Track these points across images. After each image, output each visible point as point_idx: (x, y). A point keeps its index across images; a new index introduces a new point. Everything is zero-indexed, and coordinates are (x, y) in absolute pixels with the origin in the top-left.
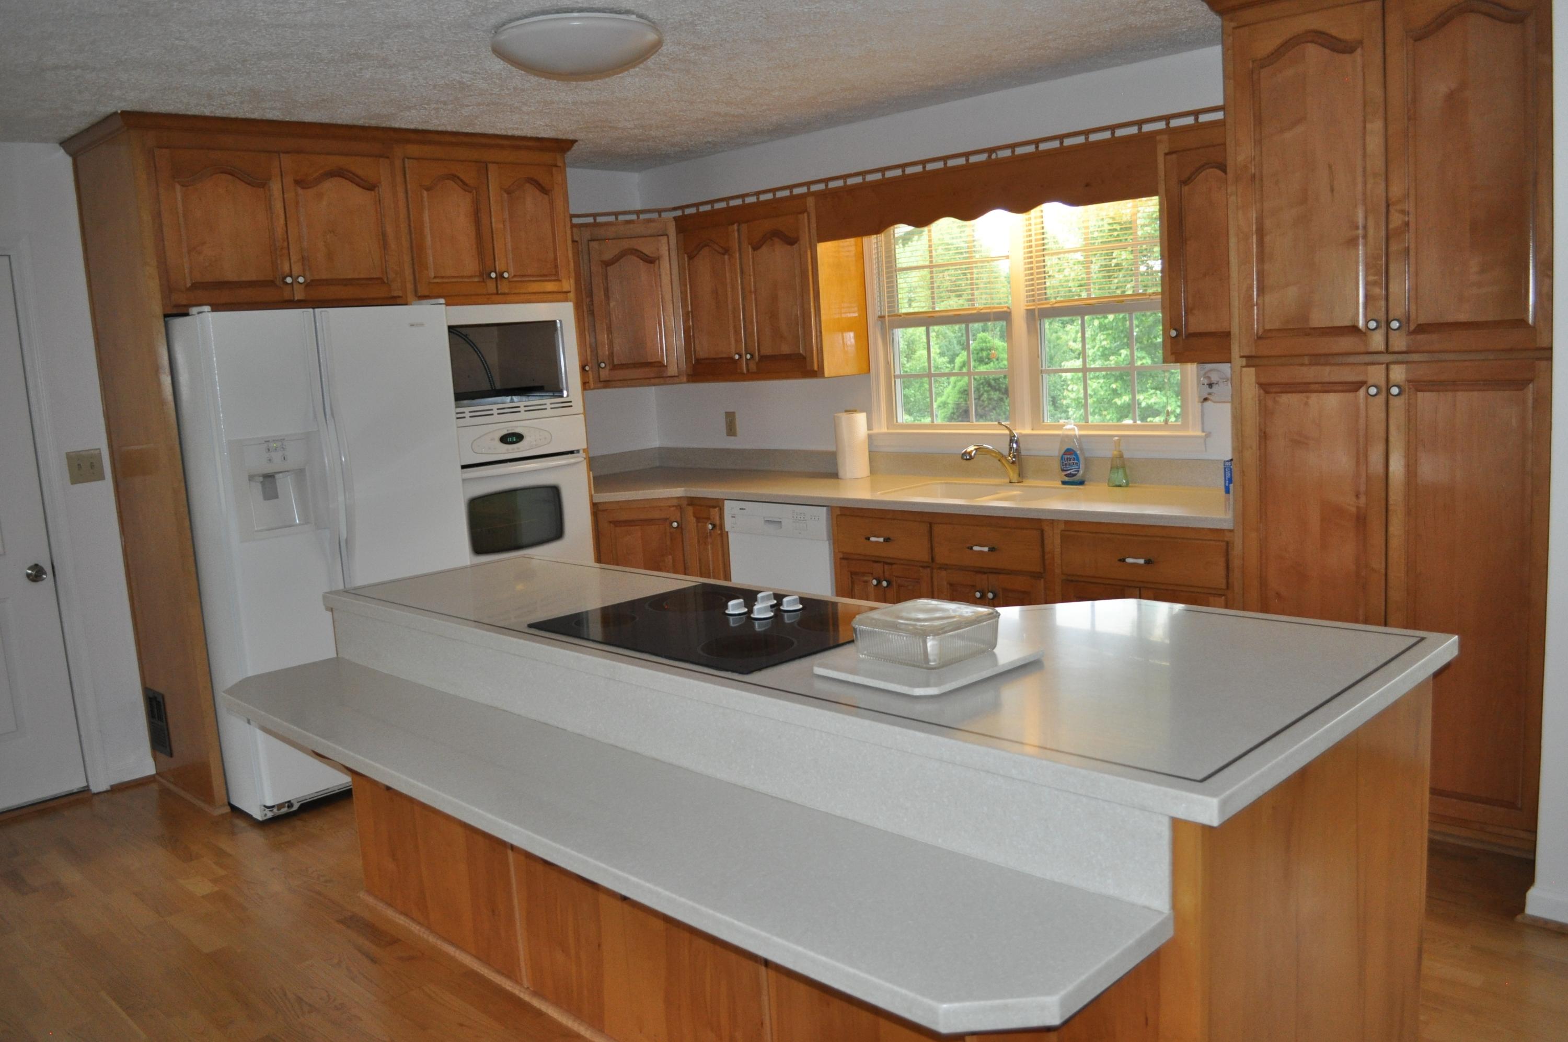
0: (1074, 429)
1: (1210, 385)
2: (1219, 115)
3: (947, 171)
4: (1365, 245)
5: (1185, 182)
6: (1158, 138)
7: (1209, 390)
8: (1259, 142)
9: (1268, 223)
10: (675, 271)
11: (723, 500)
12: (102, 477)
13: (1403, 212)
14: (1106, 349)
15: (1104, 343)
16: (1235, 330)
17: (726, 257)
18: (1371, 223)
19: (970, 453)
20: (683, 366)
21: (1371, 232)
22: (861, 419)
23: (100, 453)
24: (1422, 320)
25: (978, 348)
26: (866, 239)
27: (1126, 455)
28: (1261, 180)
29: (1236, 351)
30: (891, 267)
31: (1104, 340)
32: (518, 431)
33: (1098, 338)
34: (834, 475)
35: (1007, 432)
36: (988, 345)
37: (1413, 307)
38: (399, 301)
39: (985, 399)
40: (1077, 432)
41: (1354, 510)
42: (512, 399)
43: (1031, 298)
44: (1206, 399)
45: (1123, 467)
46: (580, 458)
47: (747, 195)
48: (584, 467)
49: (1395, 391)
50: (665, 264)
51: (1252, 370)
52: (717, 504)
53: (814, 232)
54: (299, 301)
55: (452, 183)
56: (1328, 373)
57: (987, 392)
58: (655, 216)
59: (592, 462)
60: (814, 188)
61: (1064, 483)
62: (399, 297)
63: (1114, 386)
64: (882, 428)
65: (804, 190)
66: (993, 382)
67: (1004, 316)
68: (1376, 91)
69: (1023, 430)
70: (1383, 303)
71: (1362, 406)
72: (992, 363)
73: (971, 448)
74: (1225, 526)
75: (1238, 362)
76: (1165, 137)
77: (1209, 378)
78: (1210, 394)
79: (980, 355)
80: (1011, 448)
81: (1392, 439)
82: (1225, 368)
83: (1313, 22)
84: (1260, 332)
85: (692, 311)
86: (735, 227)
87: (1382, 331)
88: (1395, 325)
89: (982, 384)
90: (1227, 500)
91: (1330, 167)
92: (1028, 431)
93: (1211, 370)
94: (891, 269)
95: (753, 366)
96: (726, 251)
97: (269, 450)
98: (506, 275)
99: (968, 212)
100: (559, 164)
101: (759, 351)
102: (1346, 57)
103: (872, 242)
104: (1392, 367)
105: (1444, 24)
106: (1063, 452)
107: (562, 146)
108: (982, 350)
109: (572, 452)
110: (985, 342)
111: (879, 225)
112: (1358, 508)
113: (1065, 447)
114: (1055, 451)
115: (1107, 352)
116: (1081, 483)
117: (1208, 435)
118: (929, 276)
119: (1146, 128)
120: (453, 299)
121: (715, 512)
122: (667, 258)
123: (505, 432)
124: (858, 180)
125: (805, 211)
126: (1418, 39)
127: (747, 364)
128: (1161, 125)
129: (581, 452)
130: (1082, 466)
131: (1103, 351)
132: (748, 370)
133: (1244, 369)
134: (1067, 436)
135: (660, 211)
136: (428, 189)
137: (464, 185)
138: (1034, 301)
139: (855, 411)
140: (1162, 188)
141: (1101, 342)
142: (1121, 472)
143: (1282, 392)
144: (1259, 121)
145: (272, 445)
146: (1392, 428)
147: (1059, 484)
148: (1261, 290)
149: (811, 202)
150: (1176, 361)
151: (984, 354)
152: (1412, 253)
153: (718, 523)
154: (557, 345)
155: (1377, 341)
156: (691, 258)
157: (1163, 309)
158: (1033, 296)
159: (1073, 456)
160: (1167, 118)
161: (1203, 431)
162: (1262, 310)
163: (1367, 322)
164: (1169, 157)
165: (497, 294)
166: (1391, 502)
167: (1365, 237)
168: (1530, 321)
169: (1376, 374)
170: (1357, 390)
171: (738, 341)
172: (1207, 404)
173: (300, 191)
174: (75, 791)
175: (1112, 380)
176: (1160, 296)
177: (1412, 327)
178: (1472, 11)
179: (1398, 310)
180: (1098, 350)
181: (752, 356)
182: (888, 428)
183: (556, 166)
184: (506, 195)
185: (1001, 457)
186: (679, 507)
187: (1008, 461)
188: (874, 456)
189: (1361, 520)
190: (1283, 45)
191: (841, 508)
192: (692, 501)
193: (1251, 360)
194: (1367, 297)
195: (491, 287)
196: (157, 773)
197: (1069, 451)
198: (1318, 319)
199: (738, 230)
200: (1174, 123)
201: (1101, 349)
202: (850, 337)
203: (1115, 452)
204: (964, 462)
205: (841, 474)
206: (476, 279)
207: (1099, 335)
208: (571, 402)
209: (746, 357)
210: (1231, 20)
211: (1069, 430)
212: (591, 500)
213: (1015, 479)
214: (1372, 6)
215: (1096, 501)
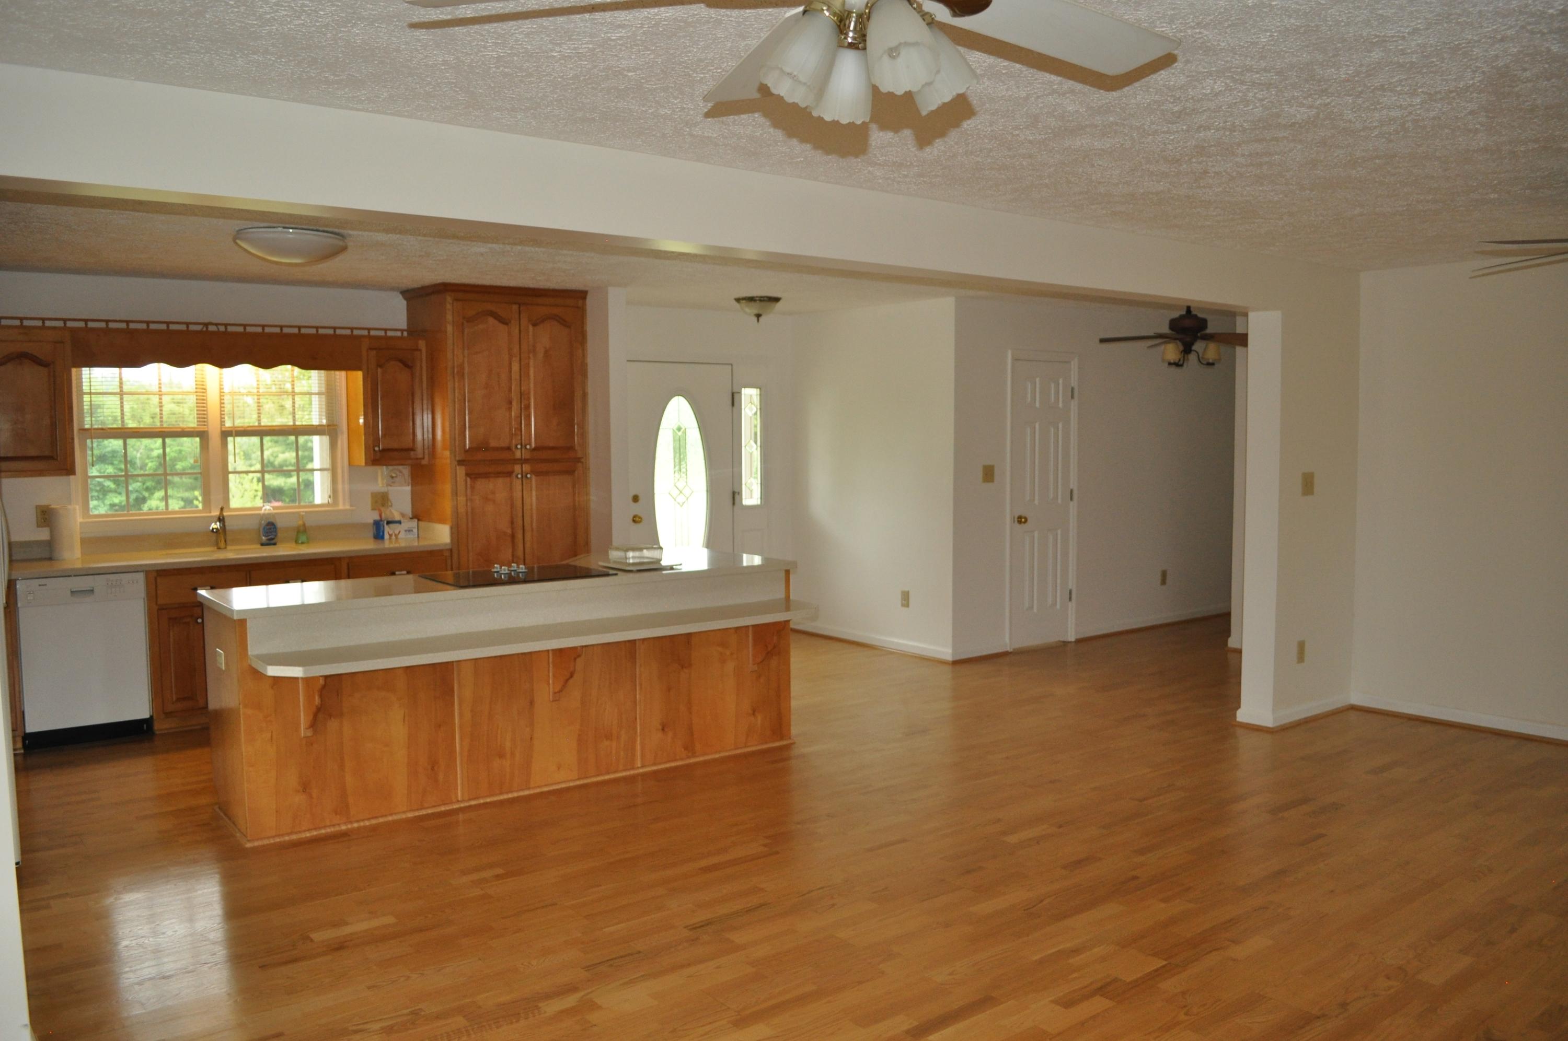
0: (269, 510)
2: (401, 334)
4: (513, 410)
5: (384, 366)
6: (362, 339)
7: (392, 480)
8: (465, 357)
11: (16, 580)
13: (528, 398)
18: (515, 401)
21: (515, 405)
24: (536, 445)
27: (307, 525)
28: (467, 374)
37: (532, 439)
41: (510, 532)
45: (305, 530)
49: (526, 476)
51: (463, 467)
53: (69, 359)
56: (499, 468)
61: (263, 544)
68: (516, 343)
70: (520, 437)
71: (513, 483)
75: (454, 463)
76: (366, 339)
77: (392, 473)
78: (392, 482)
81: (525, 498)
83: (488, 306)
84: (468, 448)
87: (520, 449)
88: (525, 447)
91: (498, 373)
93: (393, 469)
102: (509, 326)
104: (524, 465)
105: (542, 322)
112: (512, 531)
113: (266, 521)
116: (275, 544)
125: (61, 341)
126: (534, 325)
128: (365, 333)
130: (277, 532)
133: (457, 467)
134: (266, 514)
140: (366, 367)
142: (304, 535)
143: (477, 477)
144: (465, 348)
146: (525, 493)
147: (259, 546)
149: (67, 334)
155: (518, 454)
159: (270, 526)
160: (369, 329)
161: (352, 506)
163: (514, 445)
164: (370, 351)
166: (525, 526)
168: (575, 447)
169: (518, 468)
170: (509, 476)
177: (532, 448)
178: (553, 319)
179: (526, 440)
182: (83, 518)
189: (513, 536)
190: (478, 314)
193: (461, 462)
194: (513, 434)
197: (266, 524)
198: (493, 443)
200: (373, 333)
203: (300, 523)
213: (223, 546)
214: (515, 307)
215: (284, 550)
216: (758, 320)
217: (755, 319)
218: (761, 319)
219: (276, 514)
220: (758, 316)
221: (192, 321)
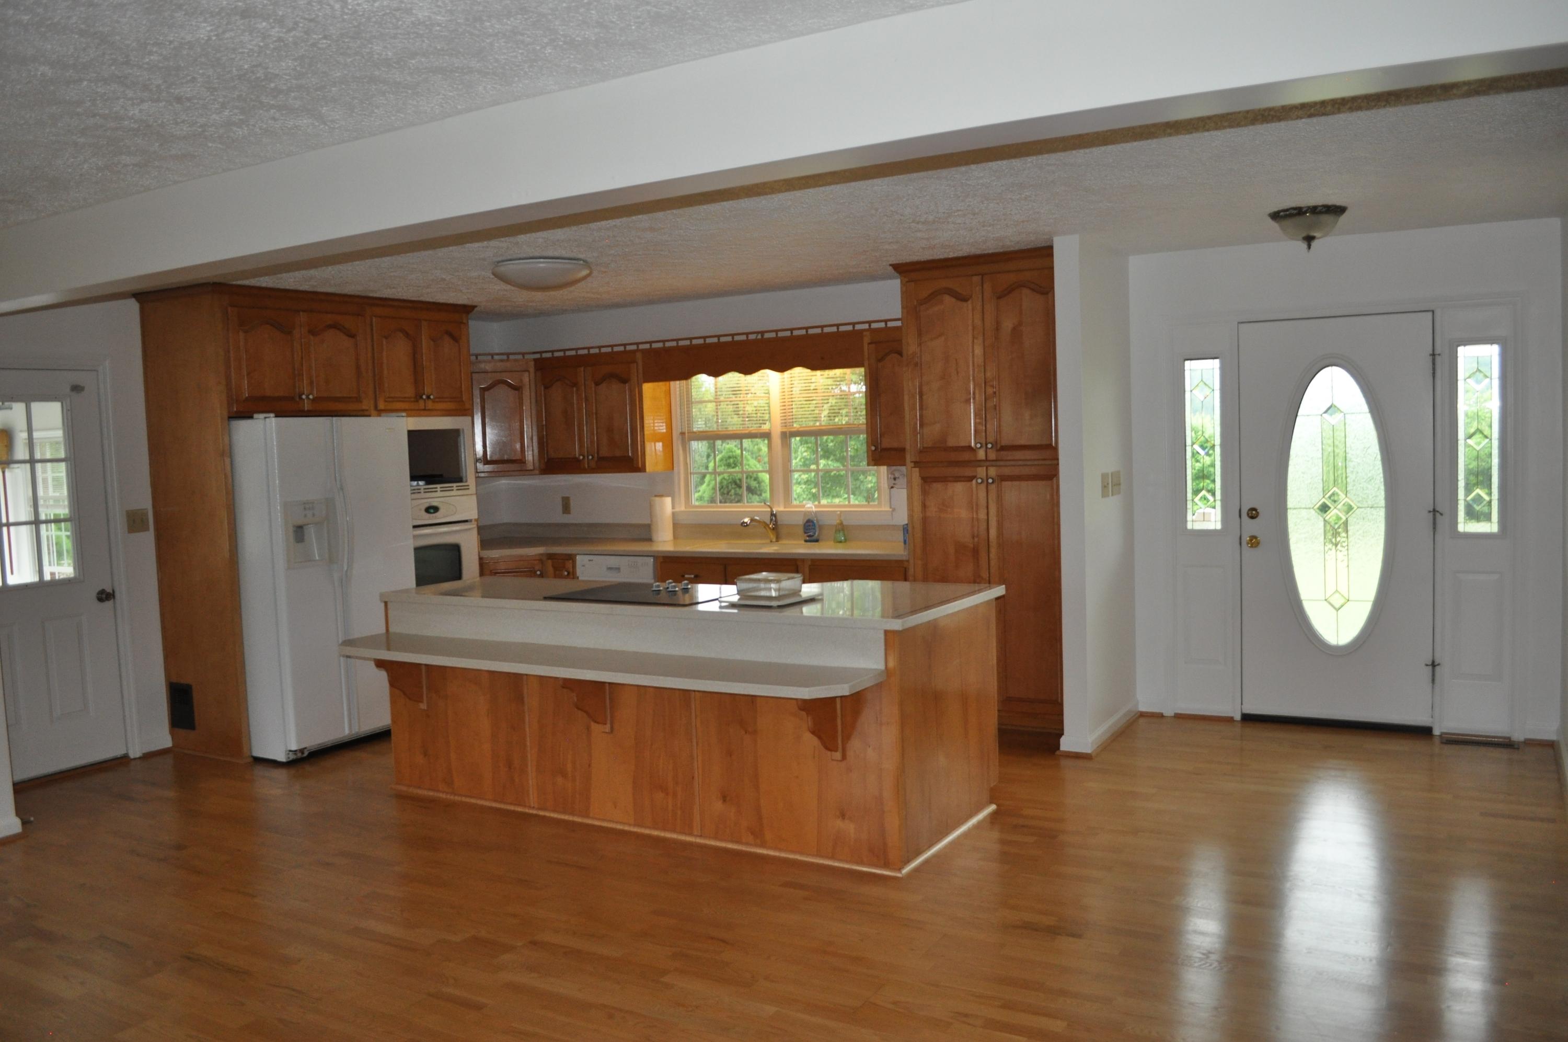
0: (812, 508)
1: (895, 479)
2: (899, 324)
3: (733, 343)
4: (974, 403)
5: (880, 360)
6: (864, 333)
7: (894, 482)
8: (920, 345)
9: (925, 389)
10: (533, 394)
11: (576, 555)
12: (147, 529)
13: (992, 386)
14: (807, 459)
15: (805, 454)
16: (908, 447)
17: (575, 389)
18: (977, 392)
19: (746, 523)
20: (537, 465)
21: (977, 396)
22: (668, 500)
23: (147, 512)
24: (1003, 444)
25: (727, 456)
26: (672, 383)
27: (845, 523)
28: (921, 364)
29: (909, 458)
30: (689, 401)
31: (805, 451)
32: (435, 504)
33: (800, 450)
34: (649, 540)
35: (769, 510)
36: (734, 454)
37: (998, 437)
38: (366, 413)
39: (733, 494)
40: (814, 509)
41: (972, 546)
42: (418, 483)
43: (785, 424)
44: (892, 487)
45: (843, 530)
46: (473, 525)
47: (592, 348)
48: (475, 532)
49: (990, 481)
50: (526, 393)
51: (917, 469)
52: (571, 558)
53: (641, 376)
54: (309, 411)
55: (401, 335)
56: (957, 471)
57: (734, 488)
58: (520, 357)
59: (480, 529)
60: (641, 347)
61: (806, 541)
62: (367, 410)
63: (814, 491)
64: (681, 507)
65: (634, 347)
66: (738, 481)
67: (767, 435)
68: (978, 322)
69: (778, 508)
70: (984, 434)
71: (974, 489)
72: (737, 468)
73: (747, 520)
74: (904, 558)
75: (910, 465)
76: (868, 333)
77: (894, 474)
78: (894, 484)
79: (728, 461)
80: (771, 520)
81: (990, 507)
82: (903, 468)
83: (944, 283)
84: (922, 448)
85: (546, 425)
86: (582, 369)
87: (984, 448)
88: (989, 446)
89: (730, 482)
90: (905, 548)
91: (956, 360)
92: (781, 509)
93: (895, 470)
94: (688, 401)
95: (593, 464)
96: (575, 384)
97: (305, 509)
98: (432, 397)
99: (748, 370)
100: (464, 321)
101: (598, 454)
102: (965, 304)
103: (676, 385)
104: (989, 468)
105: (1010, 292)
106: (805, 521)
107: (467, 310)
108: (730, 457)
109: (466, 521)
110: (732, 452)
111: (687, 375)
112: (974, 545)
113: (807, 518)
114: (801, 521)
115: (807, 462)
116: (817, 541)
117: (894, 510)
118: (714, 408)
119: (858, 327)
120: (411, 413)
121: (569, 564)
122: (528, 386)
123: (427, 505)
124: (674, 344)
125: (634, 361)
126: (999, 298)
127: (588, 463)
128: (866, 326)
129: (473, 521)
130: (817, 530)
131: (804, 462)
132: (588, 466)
133: (913, 469)
134: (809, 512)
135: (523, 354)
136: (386, 338)
137: (407, 335)
138: (786, 426)
139: (661, 496)
140: (866, 363)
141: (802, 454)
142: (841, 534)
143: (933, 482)
144: (920, 334)
145: (307, 506)
146: (990, 501)
147: (803, 542)
148: (921, 426)
149: (639, 356)
150: (875, 465)
151: (731, 460)
152: (997, 408)
153: (571, 570)
154: (459, 445)
155: (981, 454)
156: (546, 388)
157: (867, 433)
158: (785, 423)
159: (811, 524)
160: (870, 323)
161: (891, 508)
162: (922, 438)
163: (976, 444)
164: (870, 346)
165: (425, 410)
166: (990, 540)
167: (974, 398)
168: (1054, 445)
169: (981, 472)
170: (972, 480)
171: (581, 446)
172: (892, 489)
173: (312, 337)
174: (119, 756)
175: (812, 486)
176: (865, 426)
177: (998, 448)
178: (1024, 286)
179: (991, 438)
180: (800, 460)
181: (593, 457)
182: (685, 508)
183: (462, 323)
184: (432, 343)
185: (766, 525)
186: (541, 560)
187: (770, 528)
188: (676, 526)
189: (975, 552)
190: (932, 294)
191: (664, 557)
192: (551, 556)
193: (916, 464)
194: (976, 431)
195: (421, 403)
196: (174, 746)
197: (809, 521)
198: (951, 442)
199: (584, 371)
200: (874, 326)
201: (803, 460)
202: (659, 446)
203: (838, 521)
204: (743, 528)
205: (655, 537)
206: (412, 400)
207: (800, 448)
208: (468, 486)
209: (588, 457)
210: (905, 277)
211: (809, 508)
212: (479, 555)
213: (774, 540)
214: (976, 279)
215: (827, 549)
216: (1309, 247)
217: (1304, 245)
218: (1314, 244)
219: (818, 511)
220: (1309, 239)
221: (722, 333)
